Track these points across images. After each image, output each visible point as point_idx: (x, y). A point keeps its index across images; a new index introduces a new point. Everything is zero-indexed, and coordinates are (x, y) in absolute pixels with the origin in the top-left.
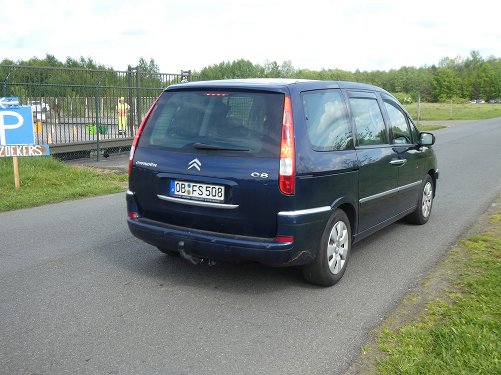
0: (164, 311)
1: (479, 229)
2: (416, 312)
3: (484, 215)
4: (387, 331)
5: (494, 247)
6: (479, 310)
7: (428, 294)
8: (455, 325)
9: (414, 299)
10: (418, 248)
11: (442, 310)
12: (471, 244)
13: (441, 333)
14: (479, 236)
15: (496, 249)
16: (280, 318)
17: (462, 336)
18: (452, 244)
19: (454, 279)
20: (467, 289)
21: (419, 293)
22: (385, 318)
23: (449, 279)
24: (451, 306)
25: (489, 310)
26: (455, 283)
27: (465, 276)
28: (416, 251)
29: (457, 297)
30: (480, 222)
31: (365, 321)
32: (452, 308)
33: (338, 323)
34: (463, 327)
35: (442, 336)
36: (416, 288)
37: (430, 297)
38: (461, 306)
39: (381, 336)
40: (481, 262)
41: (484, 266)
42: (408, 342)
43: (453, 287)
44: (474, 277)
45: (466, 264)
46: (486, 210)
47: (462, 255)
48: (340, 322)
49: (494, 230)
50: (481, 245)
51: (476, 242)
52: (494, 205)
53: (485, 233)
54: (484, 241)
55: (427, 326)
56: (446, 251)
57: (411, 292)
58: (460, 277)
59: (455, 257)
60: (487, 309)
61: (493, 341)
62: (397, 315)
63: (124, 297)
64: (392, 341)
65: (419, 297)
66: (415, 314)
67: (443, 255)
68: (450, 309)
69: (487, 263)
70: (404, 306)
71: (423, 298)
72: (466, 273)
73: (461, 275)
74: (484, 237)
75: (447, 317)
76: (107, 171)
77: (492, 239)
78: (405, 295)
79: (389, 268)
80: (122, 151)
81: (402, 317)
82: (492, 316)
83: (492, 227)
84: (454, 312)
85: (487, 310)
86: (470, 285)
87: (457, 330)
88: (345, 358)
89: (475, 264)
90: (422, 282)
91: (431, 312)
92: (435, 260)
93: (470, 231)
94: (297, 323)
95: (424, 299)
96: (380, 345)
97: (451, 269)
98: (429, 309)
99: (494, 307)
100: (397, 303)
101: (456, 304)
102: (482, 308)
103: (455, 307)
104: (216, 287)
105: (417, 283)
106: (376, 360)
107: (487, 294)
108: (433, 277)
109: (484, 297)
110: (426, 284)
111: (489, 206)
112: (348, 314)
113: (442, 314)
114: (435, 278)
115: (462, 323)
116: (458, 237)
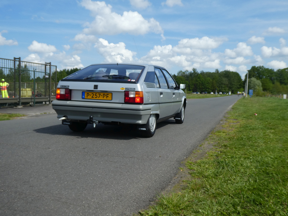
2: (201, 156)
3: (218, 125)
4: (190, 162)
9: (199, 151)
11: (215, 154)
12: (218, 134)
14: (220, 131)
16: (127, 159)
19: (215, 144)
21: (200, 149)
22: (187, 158)
23: (213, 145)
24: (219, 153)
30: (218, 127)
31: (176, 158)
33: (162, 159)
35: (221, 162)
39: (188, 164)
52: (221, 122)
53: (223, 130)
54: (223, 133)
56: (207, 136)
57: (196, 149)
62: (192, 157)
64: (194, 166)
65: (201, 151)
68: (219, 154)
69: (229, 138)
70: (195, 153)
75: (219, 157)
78: (193, 149)
81: (195, 157)
83: (225, 128)
86: (225, 146)
88: (172, 172)
91: (210, 155)
94: (138, 160)
95: (204, 151)
96: (189, 167)
97: (212, 141)
98: (208, 155)
99: (242, 152)
100: (191, 152)
101: (222, 152)
102: (236, 152)
103: (222, 153)
104: (84, 148)
105: (198, 146)
106: (189, 173)
107: (236, 148)
108: (205, 144)
109: (235, 149)
110: (202, 146)
111: (219, 122)
112: (166, 156)
113: (216, 156)
114: (206, 144)
115: (229, 158)
116: (210, 132)
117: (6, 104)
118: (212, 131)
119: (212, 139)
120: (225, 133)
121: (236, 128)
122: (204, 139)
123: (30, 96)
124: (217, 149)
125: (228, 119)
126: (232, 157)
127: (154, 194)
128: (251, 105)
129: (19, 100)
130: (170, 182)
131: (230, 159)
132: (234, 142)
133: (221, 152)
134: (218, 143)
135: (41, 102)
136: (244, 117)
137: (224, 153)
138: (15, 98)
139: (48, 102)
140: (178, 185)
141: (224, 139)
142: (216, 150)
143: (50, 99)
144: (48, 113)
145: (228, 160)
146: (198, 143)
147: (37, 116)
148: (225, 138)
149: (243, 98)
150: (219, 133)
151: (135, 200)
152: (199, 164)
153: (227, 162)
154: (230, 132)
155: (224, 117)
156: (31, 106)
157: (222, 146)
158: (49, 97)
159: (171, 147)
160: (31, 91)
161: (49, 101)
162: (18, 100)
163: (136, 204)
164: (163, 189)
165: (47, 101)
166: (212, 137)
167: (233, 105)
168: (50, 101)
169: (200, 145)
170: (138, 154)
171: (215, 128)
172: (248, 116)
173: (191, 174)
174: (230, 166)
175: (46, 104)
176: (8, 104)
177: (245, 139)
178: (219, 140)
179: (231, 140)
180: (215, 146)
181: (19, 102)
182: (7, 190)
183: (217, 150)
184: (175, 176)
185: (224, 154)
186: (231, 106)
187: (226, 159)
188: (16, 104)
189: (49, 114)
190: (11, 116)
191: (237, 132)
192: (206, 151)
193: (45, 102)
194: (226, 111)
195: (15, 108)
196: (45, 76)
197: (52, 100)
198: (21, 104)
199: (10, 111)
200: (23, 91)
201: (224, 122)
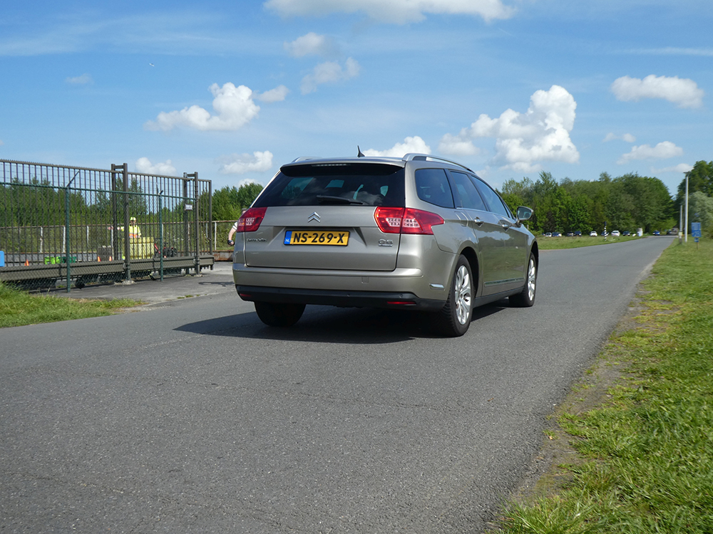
0: (228, 408)
2: (595, 398)
3: (625, 317)
4: (570, 416)
8: (661, 404)
11: (631, 394)
12: (627, 340)
14: (632, 333)
18: (603, 340)
19: (626, 368)
21: (589, 382)
22: (559, 404)
23: (620, 369)
24: (641, 390)
26: (630, 372)
27: (640, 365)
30: (625, 322)
31: (533, 406)
32: (643, 392)
33: (495, 410)
35: (651, 415)
36: (583, 377)
39: (564, 421)
40: (653, 353)
41: (660, 355)
43: (631, 375)
46: (625, 313)
47: (622, 349)
48: (498, 409)
50: (641, 340)
52: (631, 309)
53: (639, 331)
54: (642, 337)
56: (600, 345)
58: (635, 366)
62: (572, 402)
64: (581, 426)
65: (592, 386)
66: (596, 401)
67: (598, 348)
68: (641, 394)
69: (660, 352)
70: (577, 393)
71: (597, 386)
74: (640, 333)
76: (83, 301)
77: (650, 335)
78: (572, 382)
80: (101, 280)
81: (580, 403)
83: (643, 325)
84: (649, 395)
86: (653, 372)
88: (527, 442)
91: (619, 397)
93: (617, 329)
94: (435, 413)
95: (599, 387)
96: (569, 430)
97: (616, 361)
98: (612, 396)
99: (701, 388)
100: (567, 391)
101: (647, 388)
102: (685, 388)
103: (647, 391)
104: (298, 384)
105: (581, 372)
106: (571, 444)
107: (683, 378)
108: (598, 368)
109: (680, 380)
110: (594, 374)
111: (626, 310)
112: (505, 401)
113: (633, 399)
114: (601, 368)
115: (670, 403)
116: (606, 334)
117: (96, 276)
118: (611, 333)
119: (616, 355)
120: (646, 337)
121: (672, 324)
122: (594, 356)
123: (150, 255)
124: (631, 380)
125: (645, 300)
126: (677, 402)
127: (491, 500)
128: (701, 263)
129: (127, 266)
130: (527, 469)
131: (673, 407)
132: (675, 360)
133: (645, 388)
134: (634, 364)
135: (178, 270)
136: (690, 295)
137: (653, 390)
138: (116, 262)
139: (193, 269)
140: (549, 477)
141: (647, 355)
142: (632, 384)
143: (197, 261)
144: (195, 297)
145: (667, 409)
146: (582, 365)
147: (170, 303)
148: (649, 351)
149: (678, 245)
150: (632, 339)
151: (447, 517)
152: (594, 421)
153: (667, 414)
154: (659, 334)
155: (637, 294)
156: (153, 279)
157: (645, 371)
158: (196, 257)
159: (513, 376)
160: (152, 244)
161: (195, 267)
162: (124, 266)
163: (450, 526)
164: (512, 487)
165: (191, 267)
166: (614, 350)
167: (653, 263)
168: (199, 266)
169: (587, 371)
170: (434, 395)
171: (617, 326)
172: (700, 292)
173: (577, 447)
174: (677, 427)
175: (187, 272)
176: (101, 276)
177: (703, 351)
178: (633, 356)
179: (665, 355)
180: (626, 372)
181: (126, 270)
182: (133, 490)
183: (634, 382)
184: (537, 454)
185: (655, 393)
186: (649, 267)
187: (663, 406)
188: (120, 276)
189: (199, 298)
190: (110, 305)
191: (678, 334)
192: (606, 385)
193: (187, 268)
194: (638, 280)
195: (117, 286)
196: (184, 207)
197: (201, 263)
198: (130, 276)
199: (106, 294)
200: (134, 243)
201: (639, 308)
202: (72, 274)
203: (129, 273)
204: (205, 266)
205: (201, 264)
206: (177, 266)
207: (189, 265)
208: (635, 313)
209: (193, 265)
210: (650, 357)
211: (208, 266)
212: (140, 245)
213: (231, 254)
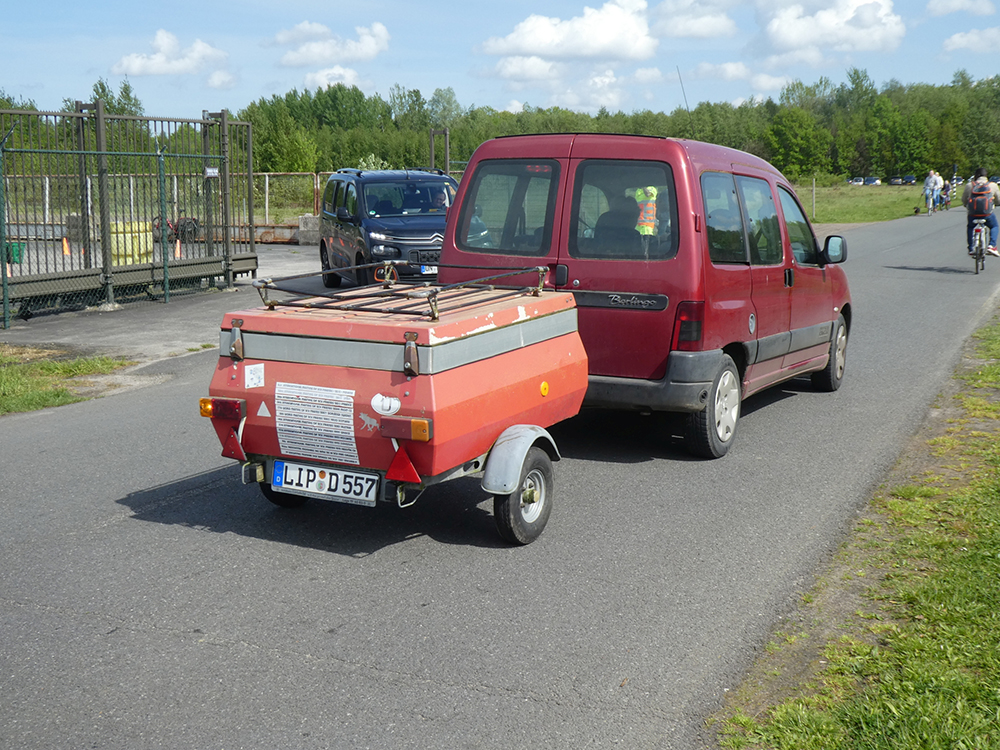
0: (210, 695)
1: (912, 469)
2: (799, 668)
3: (916, 438)
4: (743, 719)
5: (950, 511)
6: (940, 659)
7: (820, 624)
8: (892, 695)
9: (793, 639)
10: (785, 517)
11: (857, 661)
12: (900, 506)
13: (864, 717)
14: (913, 487)
15: (955, 513)
16: (493, 698)
17: (911, 720)
18: (860, 507)
19: (875, 586)
20: (906, 611)
21: (801, 625)
22: (735, 687)
23: (862, 589)
24: (876, 652)
25: (961, 657)
26: (876, 596)
27: (896, 580)
28: (782, 526)
29: (888, 631)
30: (911, 454)
31: (690, 696)
32: (878, 656)
33: (629, 704)
34: (911, 700)
35: (867, 724)
36: (794, 613)
37: (827, 632)
38: (899, 651)
39: (732, 730)
40: (928, 547)
41: (937, 555)
42: (792, 743)
43: (874, 606)
44: (918, 582)
45: (893, 552)
46: (920, 426)
47: (882, 531)
48: (634, 702)
49: (942, 471)
50: (921, 507)
51: (909, 499)
52: (935, 413)
53: (926, 479)
54: (926, 496)
55: (830, 703)
56: (849, 523)
57: (784, 622)
58: (887, 583)
59: (867, 536)
60: (956, 654)
61: (980, 731)
62: (760, 678)
63: (106, 663)
64: (755, 741)
65: (803, 634)
66: (799, 674)
67: (842, 532)
68: (874, 660)
69: (939, 547)
70: (772, 655)
71: (812, 635)
72: (898, 572)
73: (888, 578)
74: (925, 488)
75: (871, 678)
76: (29, 353)
77: (941, 492)
78: (772, 629)
79: (727, 566)
80: (63, 303)
81: (771, 682)
82: (968, 670)
83: (938, 464)
84: (885, 664)
85: (956, 658)
86: (912, 601)
87: (898, 707)
89: (915, 552)
90: (804, 598)
91: (835, 668)
92: (826, 544)
93: (892, 474)
94: (533, 709)
95: (814, 637)
97: (863, 565)
98: (828, 662)
99: (971, 649)
100: (757, 651)
101: (887, 645)
102: (944, 652)
103: (886, 653)
104: (331, 631)
105: (795, 600)
108: (828, 585)
110: (815, 603)
111: (925, 417)
112: (650, 682)
113: (859, 672)
114: (832, 587)
115: (905, 690)
116: (869, 490)
117: (54, 297)
122: (831, 552)
123: (147, 254)
125: (965, 387)
129: (106, 278)
133: (885, 644)
135: (198, 279)
138: (88, 272)
139: (222, 278)
143: (228, 264)
146: (801, 580)
147: (173, 367)
150: (906, 505)
155: (957, 370)
156: (153, 298)
157: (899, 597)
158: (226, 258)
159: (681, 613)
160: (150, 234)
161: (225, 274)
162: (101, 278)
165: (219, 275)
166: (869, 534)
168: (231, 273)
171: (895, 464)
175: (212, 284)
176: (63, 297)
180: (870, 597)
181: (105, 286)
191: (987, 494)
193: (211, 277)
194: (972, 325)
195: (91, 313)
196: (204, 172)
197: (236, 267)
198: (111, 294)
199: (70, 332)
200: (117, 233)
201: (949, 411)
202: (11, 296)
203: (111, 289)
204: (241, 272)
205: (236, 269)
206: (193, 274)
207: (214, 272)
208: (939, 423)
209: (221, 271)
210: (919, 557)
211: (247, 272)
212: (128, 236)
213: (294, 231)
